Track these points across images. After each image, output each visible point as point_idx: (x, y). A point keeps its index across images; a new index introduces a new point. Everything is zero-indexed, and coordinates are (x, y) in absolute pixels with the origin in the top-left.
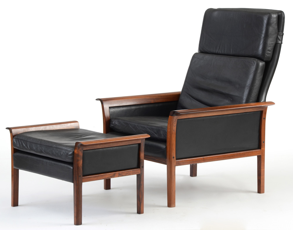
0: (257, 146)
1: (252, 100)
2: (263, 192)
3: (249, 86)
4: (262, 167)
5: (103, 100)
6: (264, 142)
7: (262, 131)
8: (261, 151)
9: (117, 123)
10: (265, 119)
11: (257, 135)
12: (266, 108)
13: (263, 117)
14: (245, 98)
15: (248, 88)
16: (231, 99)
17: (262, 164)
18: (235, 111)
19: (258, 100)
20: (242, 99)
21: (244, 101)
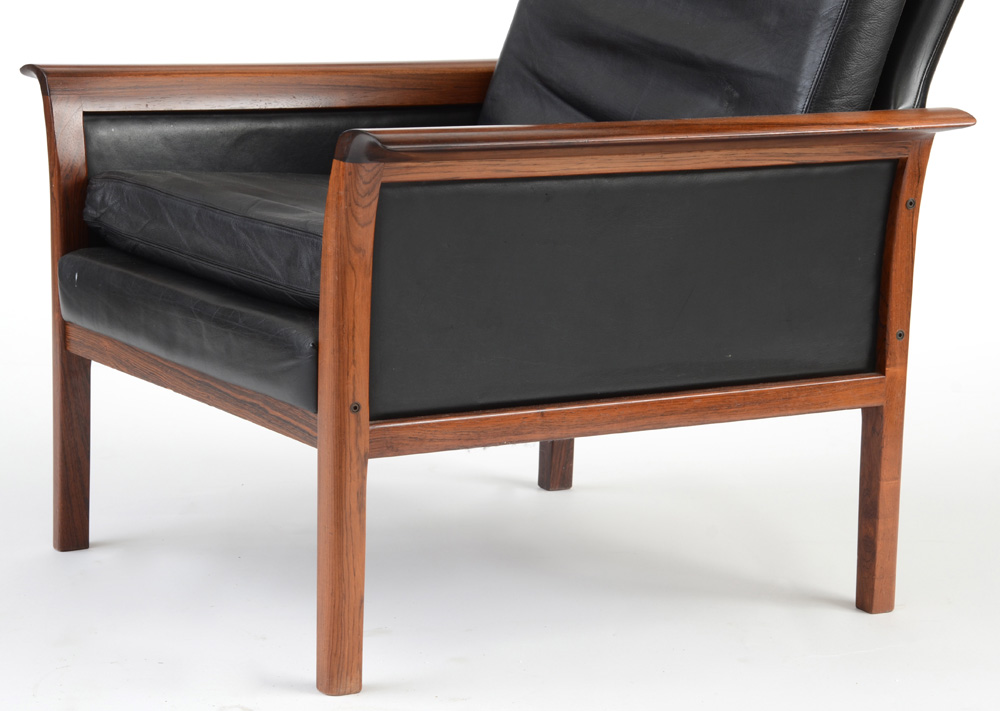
0: (861, 358)
1: (845, 100)
2: (888, 606)
3: (834, 16)
4: (885, 473)
5: (48, 74)
6: (904, 336)
7: (893, 274)
8: (881, 381)
9: (110, 200)
10: (914, 205)
11: (868, 293)
12: (924, 146)
13: (905, 196)
14: (806, 82)
15: (824, 31)
16: (736, 95)
17: (887, 452)
18: (742, 153)
19: (882, 96)
20: (788, 89)
21: (802, 103)
